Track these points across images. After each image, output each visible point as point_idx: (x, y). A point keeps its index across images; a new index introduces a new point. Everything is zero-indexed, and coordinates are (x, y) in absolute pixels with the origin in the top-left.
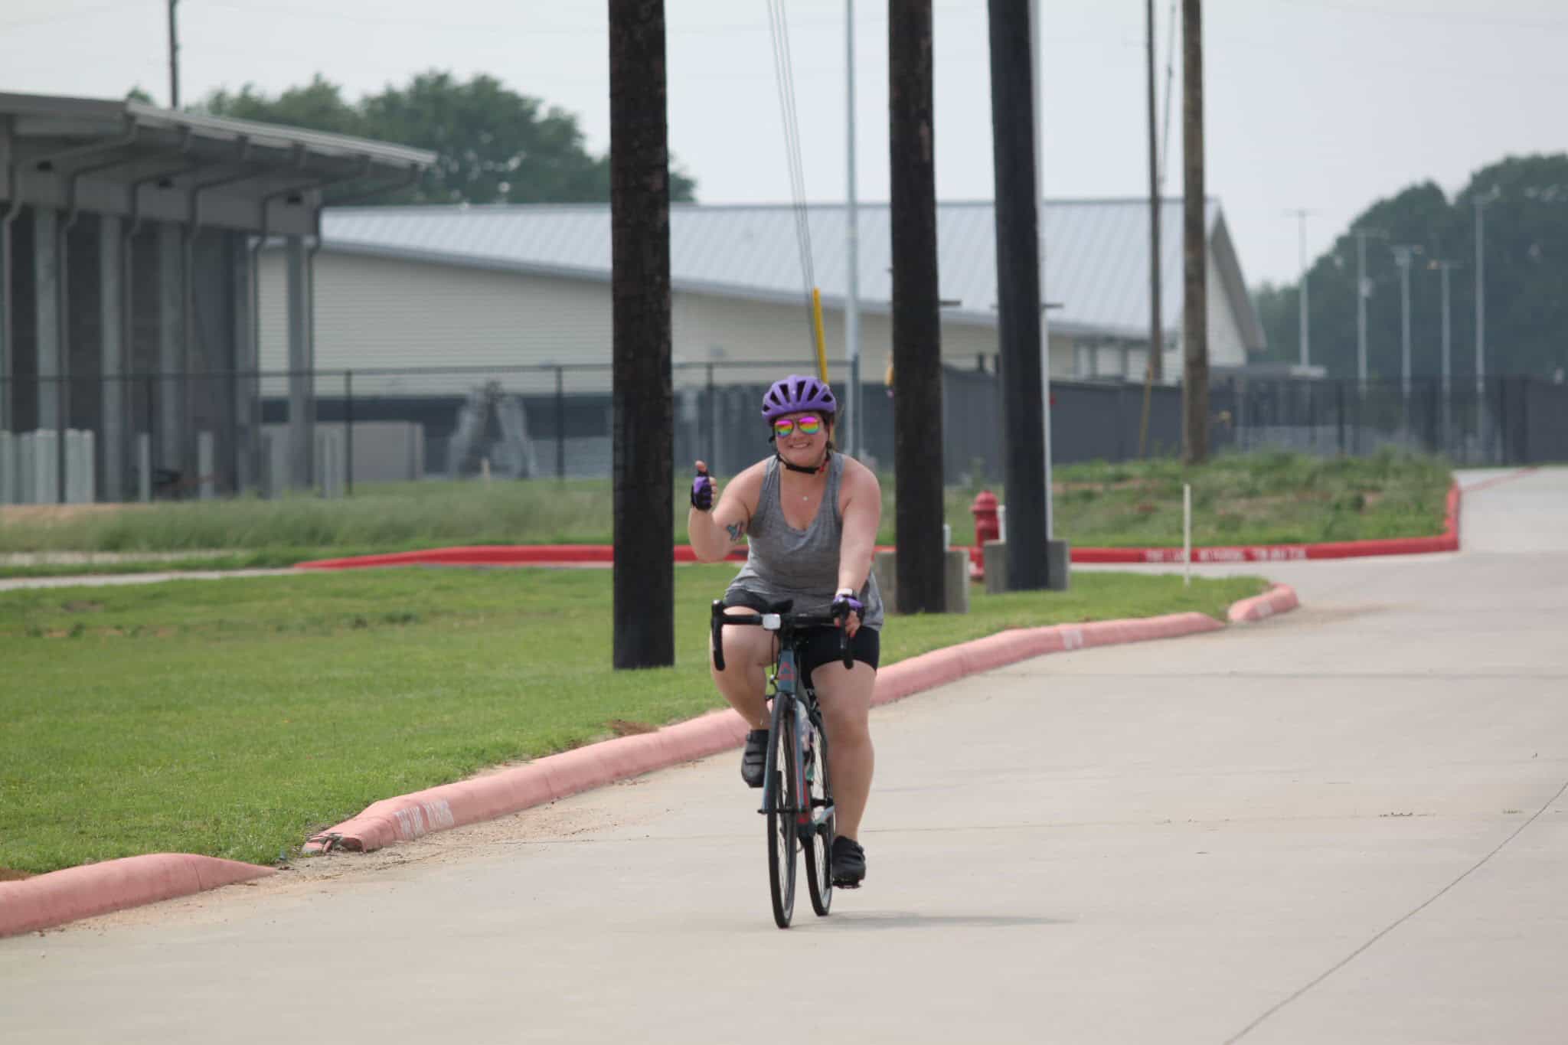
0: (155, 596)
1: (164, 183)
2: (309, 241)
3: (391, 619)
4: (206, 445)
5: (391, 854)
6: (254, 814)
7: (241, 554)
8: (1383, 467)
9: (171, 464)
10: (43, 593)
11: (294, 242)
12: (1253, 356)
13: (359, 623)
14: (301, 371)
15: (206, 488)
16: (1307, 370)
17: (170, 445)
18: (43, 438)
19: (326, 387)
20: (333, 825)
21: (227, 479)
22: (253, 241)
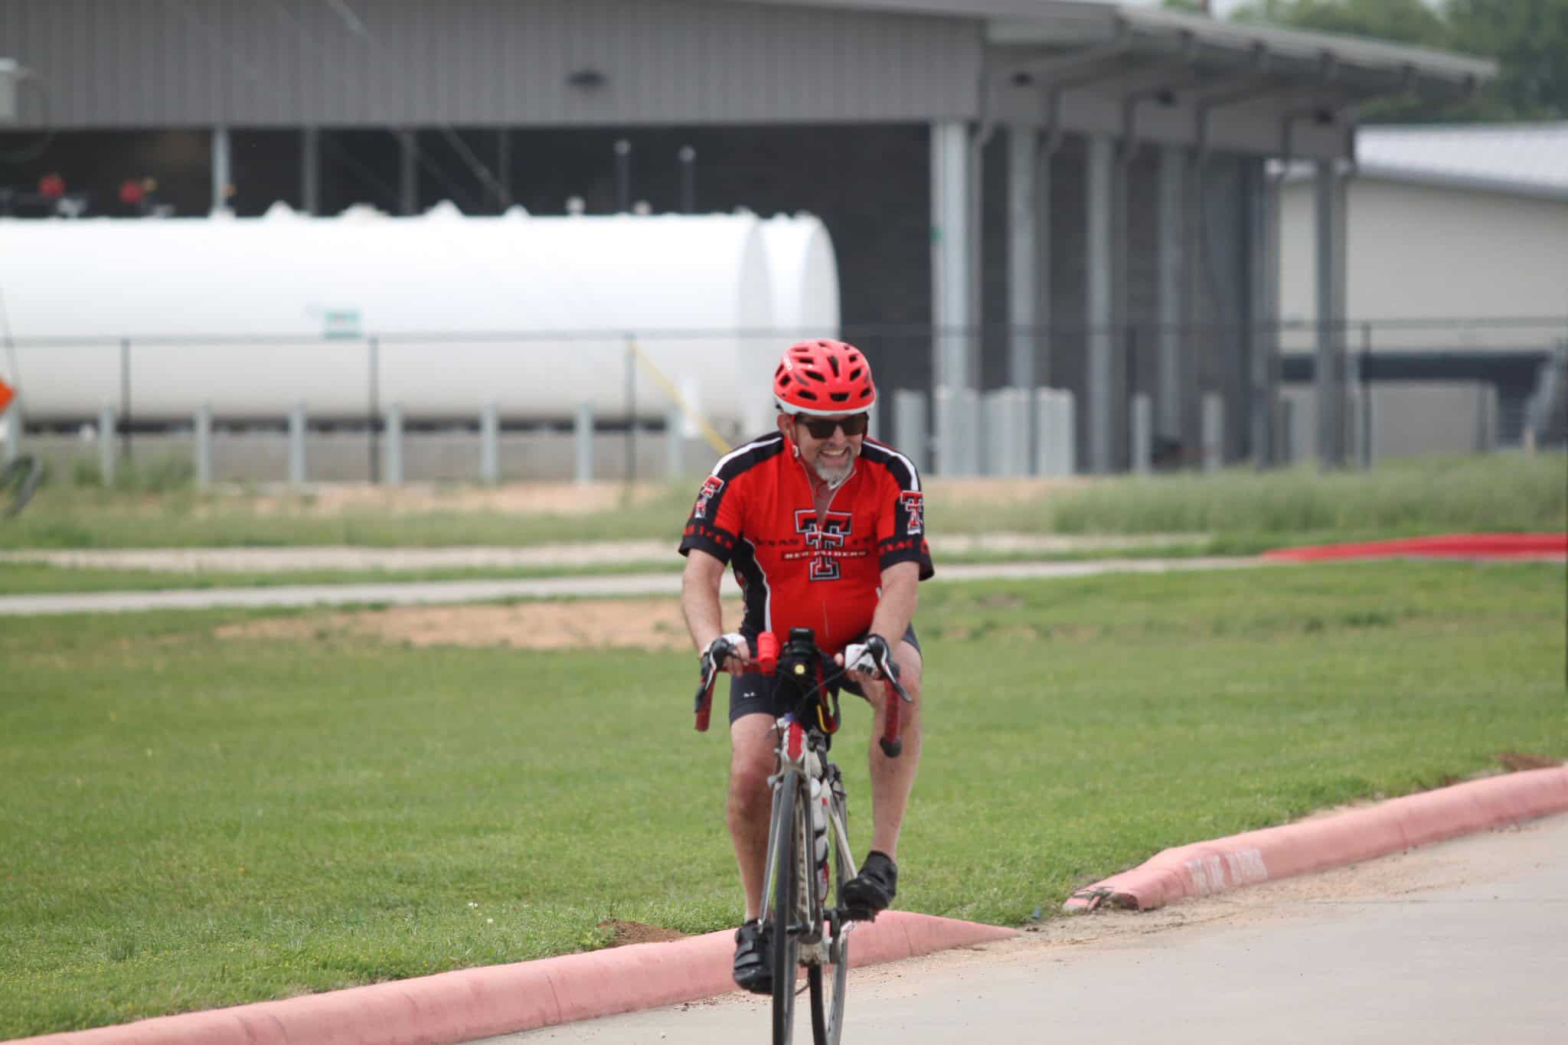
0: (1085, 591)
1: (1166, 98)
2: (1341, 167)
3: (1354, 622)
4: (1213, 409)
5: (1173, 914)
6: (1013, 862)
7: (1201, 540)
9: (1171, 430)
11: (1324, 168)
13: (1314, 625)
14: (1330, 322)
15: (1213, 461)
17: (1171, 408)
18: (1009, 402)
19: (1354, 341)
20: (1107, 877)
21: (1238, 449)
22: (1274, 168)
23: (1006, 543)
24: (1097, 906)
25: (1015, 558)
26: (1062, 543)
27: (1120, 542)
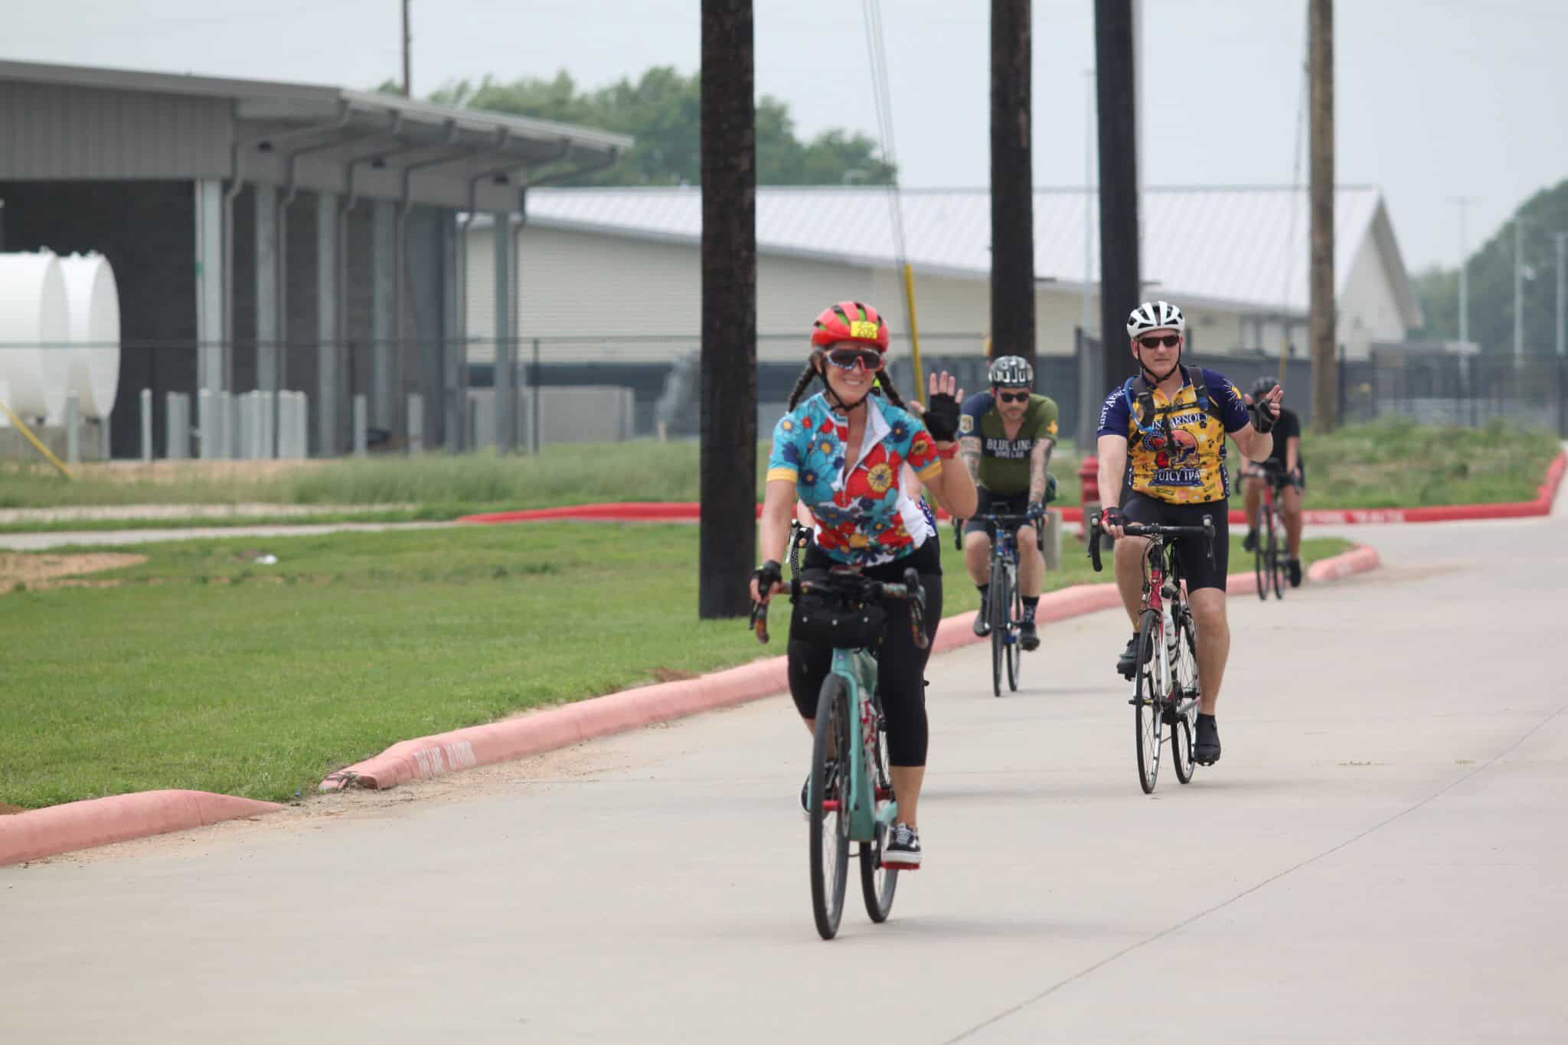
0: (322, 546)
1: (378, 163)
2: (515, 218)
3: (532, 570)
4: (416, 406)
5: (404, 792)
6: (279, 753)
7: (410, 508)
8: (1495, 436)
9: (383, 424)
10: (218, 542)
11: (501, 218)
12: (1413, 334)
13: (501, 573)
14: (506, 339)
15: (416, 446)
16: (1465, 347)
17: (382, 406)
18: (257, 400)
19: (525, 354)
20: (352, 764)
21: (436, 438)
22: (462, 217)
23: (258, 510)
24: (345, 786)
25: (265, 522)
26: (301, 511)
27: (346, 510)
